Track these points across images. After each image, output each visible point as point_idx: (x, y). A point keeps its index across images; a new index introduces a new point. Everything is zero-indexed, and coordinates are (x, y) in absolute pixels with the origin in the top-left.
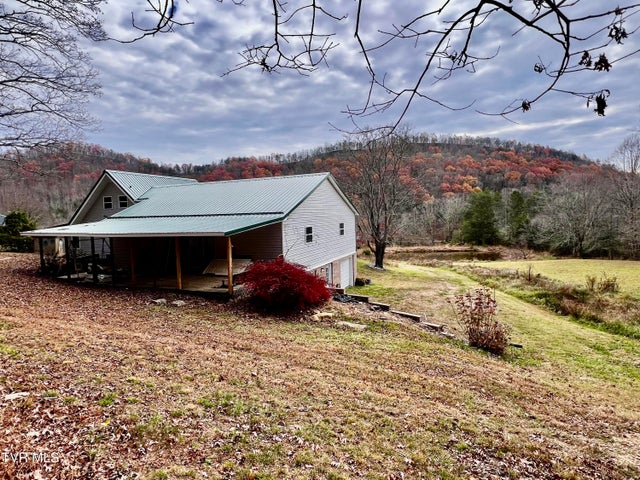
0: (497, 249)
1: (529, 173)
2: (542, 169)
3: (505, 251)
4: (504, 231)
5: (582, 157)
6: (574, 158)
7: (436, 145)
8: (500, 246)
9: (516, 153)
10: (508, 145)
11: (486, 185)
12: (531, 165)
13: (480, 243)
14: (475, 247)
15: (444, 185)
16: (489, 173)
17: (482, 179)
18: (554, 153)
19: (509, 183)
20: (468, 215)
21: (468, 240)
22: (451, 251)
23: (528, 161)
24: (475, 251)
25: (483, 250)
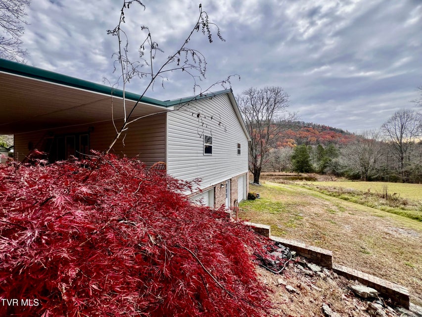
0: (312, 175)
1: (321, 138)
2: (327, 136)
3: (318, 176)
4: (315, 165)
5: (346, 131)
6: (342, 132)
7: (274, 124)
8: (314, 174)
9: (313, 129)
10: (309, 124)
11: (299, 143)
12: (321, 135)
13: (302, 172)
14: (300, 174)
15: (278, 143)
16: (301, 138)
17: (297, 140)
18: (331, 129)
19: (311, 143)
20: (294, 157)
21: (296, 170)
22: (287, 175)
23: (319, 132)
24: (300, 176)
25: (305, 175)
